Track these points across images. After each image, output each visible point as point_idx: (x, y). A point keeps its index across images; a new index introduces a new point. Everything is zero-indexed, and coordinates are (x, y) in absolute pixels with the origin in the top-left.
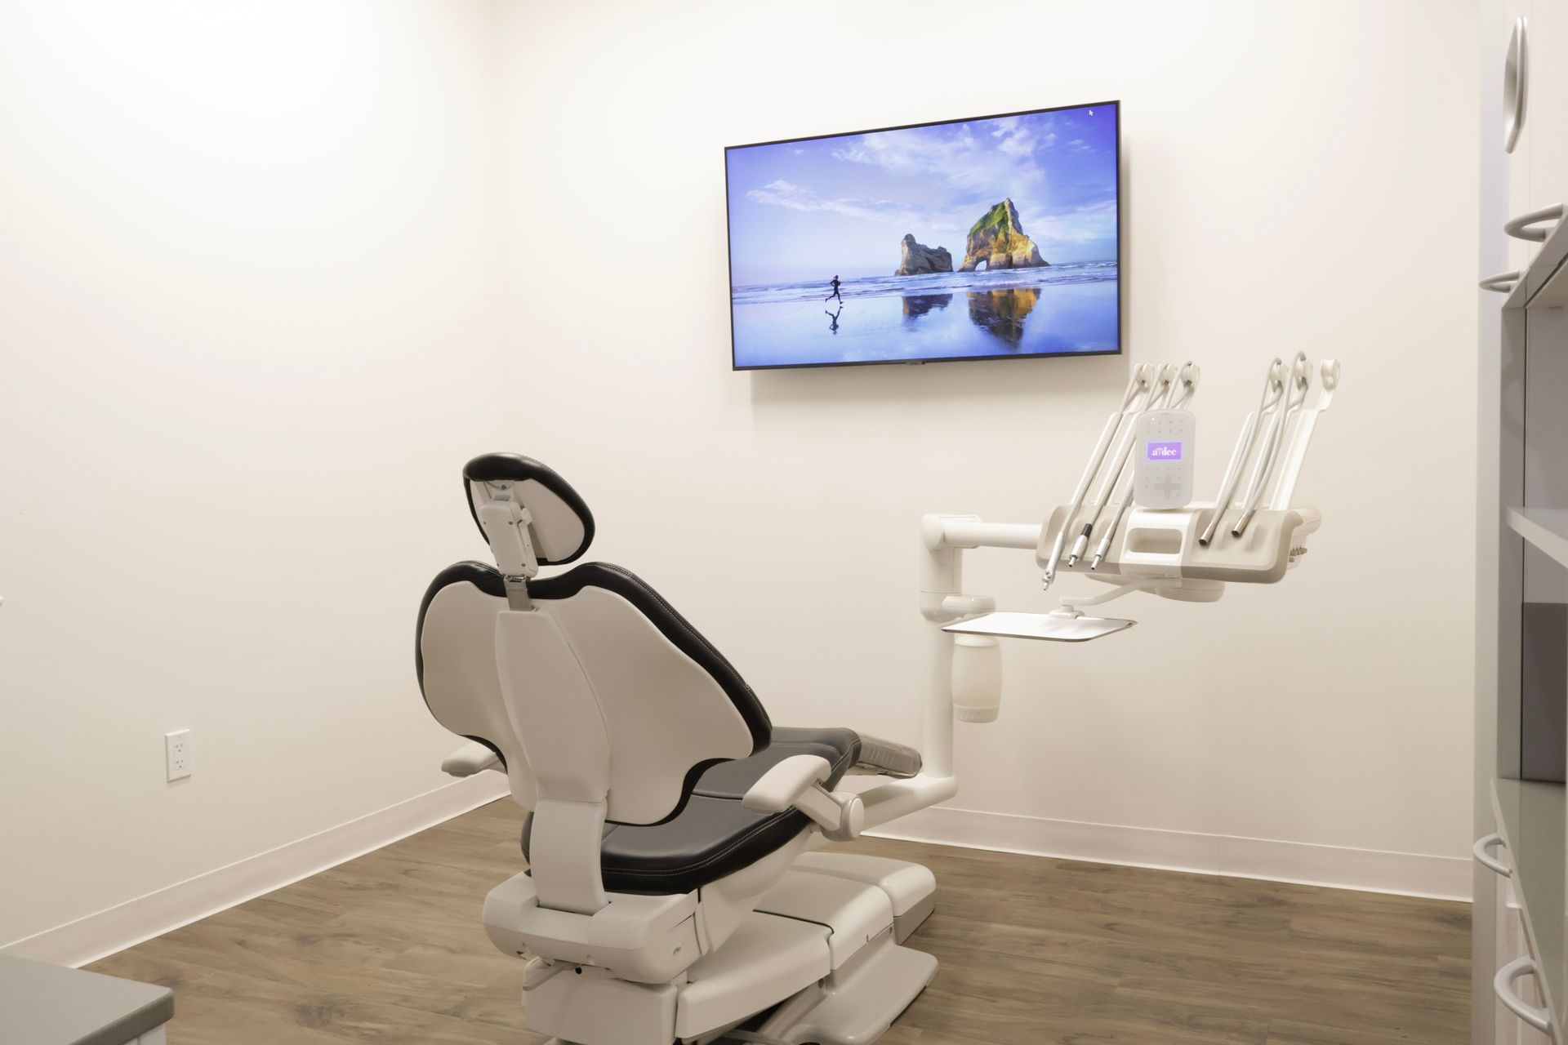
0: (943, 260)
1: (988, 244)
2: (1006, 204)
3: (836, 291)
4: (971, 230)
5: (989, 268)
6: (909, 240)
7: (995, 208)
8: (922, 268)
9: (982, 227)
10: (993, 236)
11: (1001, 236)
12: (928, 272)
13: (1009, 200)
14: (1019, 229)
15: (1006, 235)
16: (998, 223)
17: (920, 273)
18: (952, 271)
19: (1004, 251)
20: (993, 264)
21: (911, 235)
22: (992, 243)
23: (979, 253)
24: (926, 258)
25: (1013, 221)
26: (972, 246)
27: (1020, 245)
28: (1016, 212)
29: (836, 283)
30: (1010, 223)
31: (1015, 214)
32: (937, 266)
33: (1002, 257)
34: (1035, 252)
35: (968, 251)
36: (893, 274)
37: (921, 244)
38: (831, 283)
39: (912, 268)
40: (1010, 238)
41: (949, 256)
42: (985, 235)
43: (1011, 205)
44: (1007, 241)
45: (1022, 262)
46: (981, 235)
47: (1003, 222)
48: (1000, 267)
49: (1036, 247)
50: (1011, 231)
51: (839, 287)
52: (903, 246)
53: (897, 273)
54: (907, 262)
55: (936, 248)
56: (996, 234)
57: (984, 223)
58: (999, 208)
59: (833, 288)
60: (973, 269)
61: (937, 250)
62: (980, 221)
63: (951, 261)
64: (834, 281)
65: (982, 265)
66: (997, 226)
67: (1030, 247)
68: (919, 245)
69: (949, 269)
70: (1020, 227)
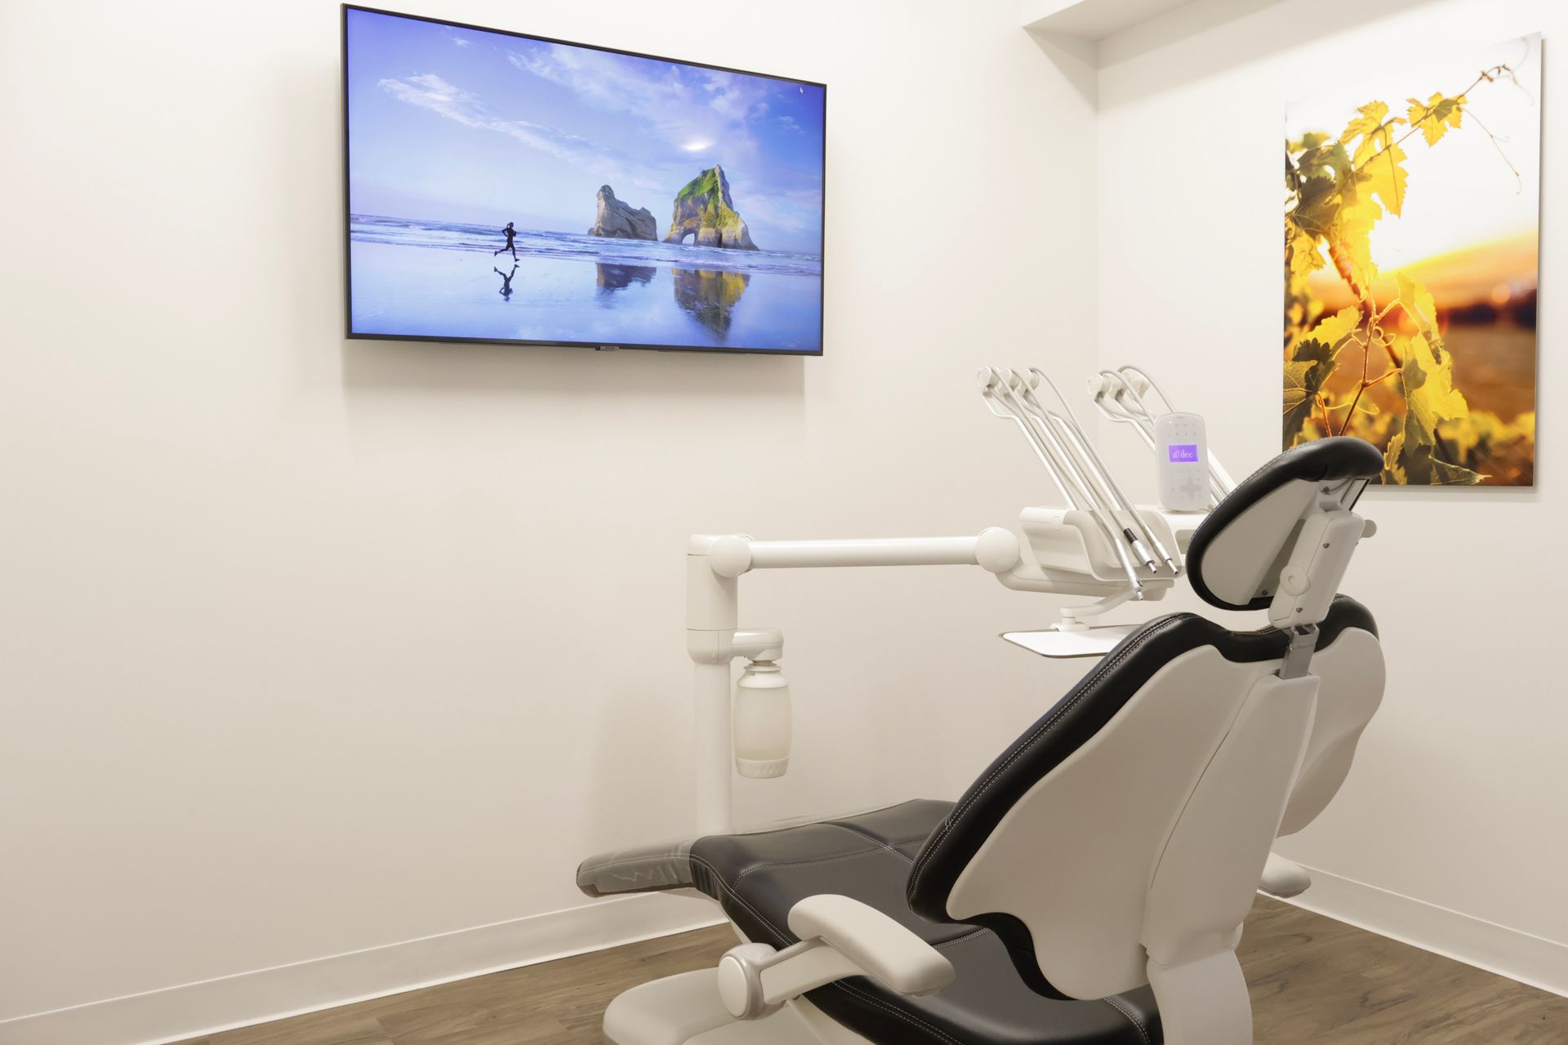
0: (646, 226)
1: (697, 215)
2: (717, 172)
3: (510, 244)
4: (679, 194)
5: (697, 243)
6: (607, 193)
7: (705, 173)
8: (622, 231)
9: (691, 193)
10: (702, 206)
11: (710, 208)
12: (629, 236)
13: (720, 168)
14: (729, 204)
15: (716, 208)
16: (708, 192)
17: (618, 237)
18: (656, 240)
19: (714, 226)
20: (703, 239)
21: (608, 187)
22: (701, 214)
23: (687, 224)
24: (627, 219)
25: (723, 192)
26: (679, 214)
27: (730, 221)
28: (727, 183)
29: (510, 232)
30: (720, 194)
31: (725, 184)
32: (638, 231)
33: (711, 233)
34: (745, 233)
35: (675, 219)
36: (586, 233)
37: (621, 200)
38: (503, 231)
39: (609, 229)
40: (720, 212)
41: (653, 220)
42: (693, 202)
43: (722, 174)
44: (717, 215)
45: (731, 242)
46: (690, 202)
47: (713, 191)
48: (708, 244)
49: (746, 226)
50: (721, 204)
51: (514, 239)
52: (599, 200)
53: (591, 232)
54: (603, 220)
55: (639, 208)
56: (706, 204)
57: (693, 189)
58: (709, 175)
59: (506, 238)
60: (680, 242)
61: (639, 211)
62: (689, 185)
63: (656, 228)
64: (507, 229)
65: (690, 239)
66: (706, 195)
67: (741, 226)
68: (619, 201)
69: (653, 236)
70: (731, 202)
